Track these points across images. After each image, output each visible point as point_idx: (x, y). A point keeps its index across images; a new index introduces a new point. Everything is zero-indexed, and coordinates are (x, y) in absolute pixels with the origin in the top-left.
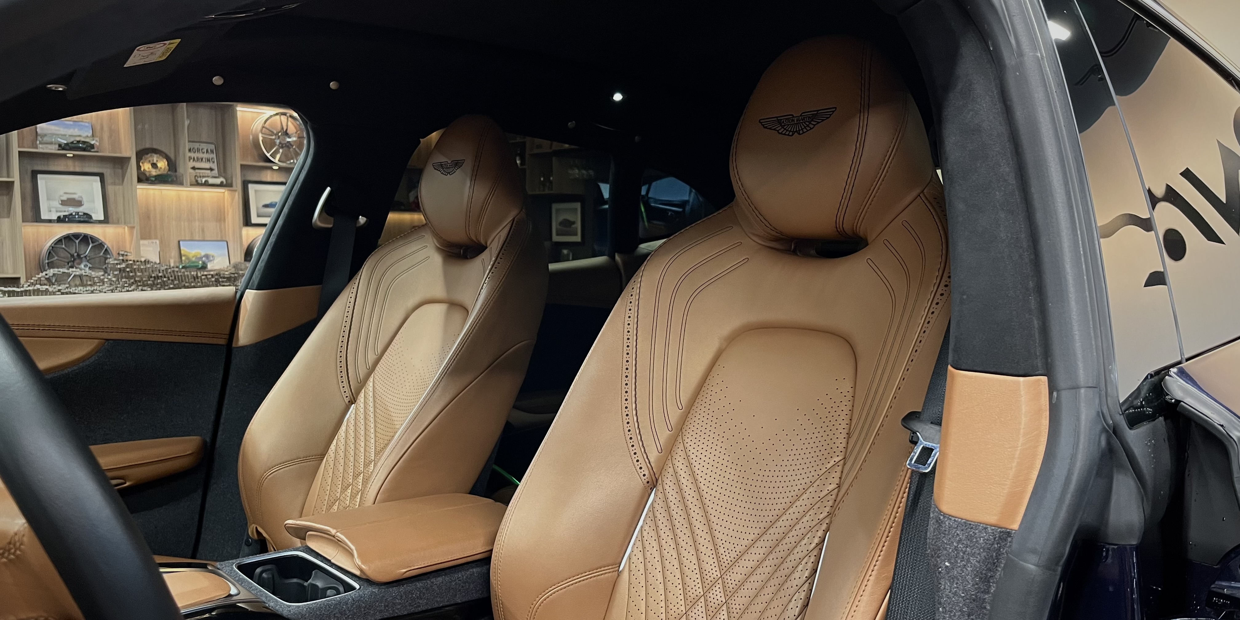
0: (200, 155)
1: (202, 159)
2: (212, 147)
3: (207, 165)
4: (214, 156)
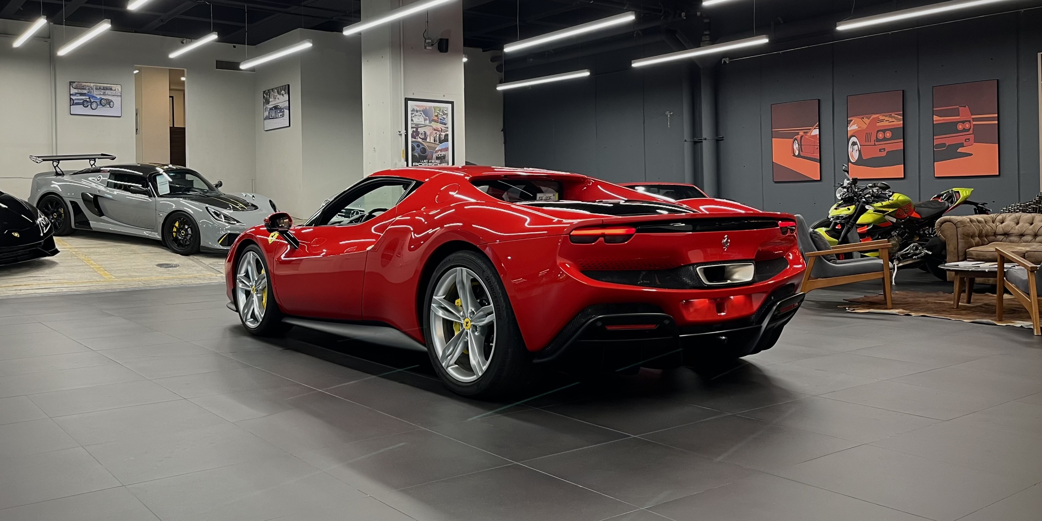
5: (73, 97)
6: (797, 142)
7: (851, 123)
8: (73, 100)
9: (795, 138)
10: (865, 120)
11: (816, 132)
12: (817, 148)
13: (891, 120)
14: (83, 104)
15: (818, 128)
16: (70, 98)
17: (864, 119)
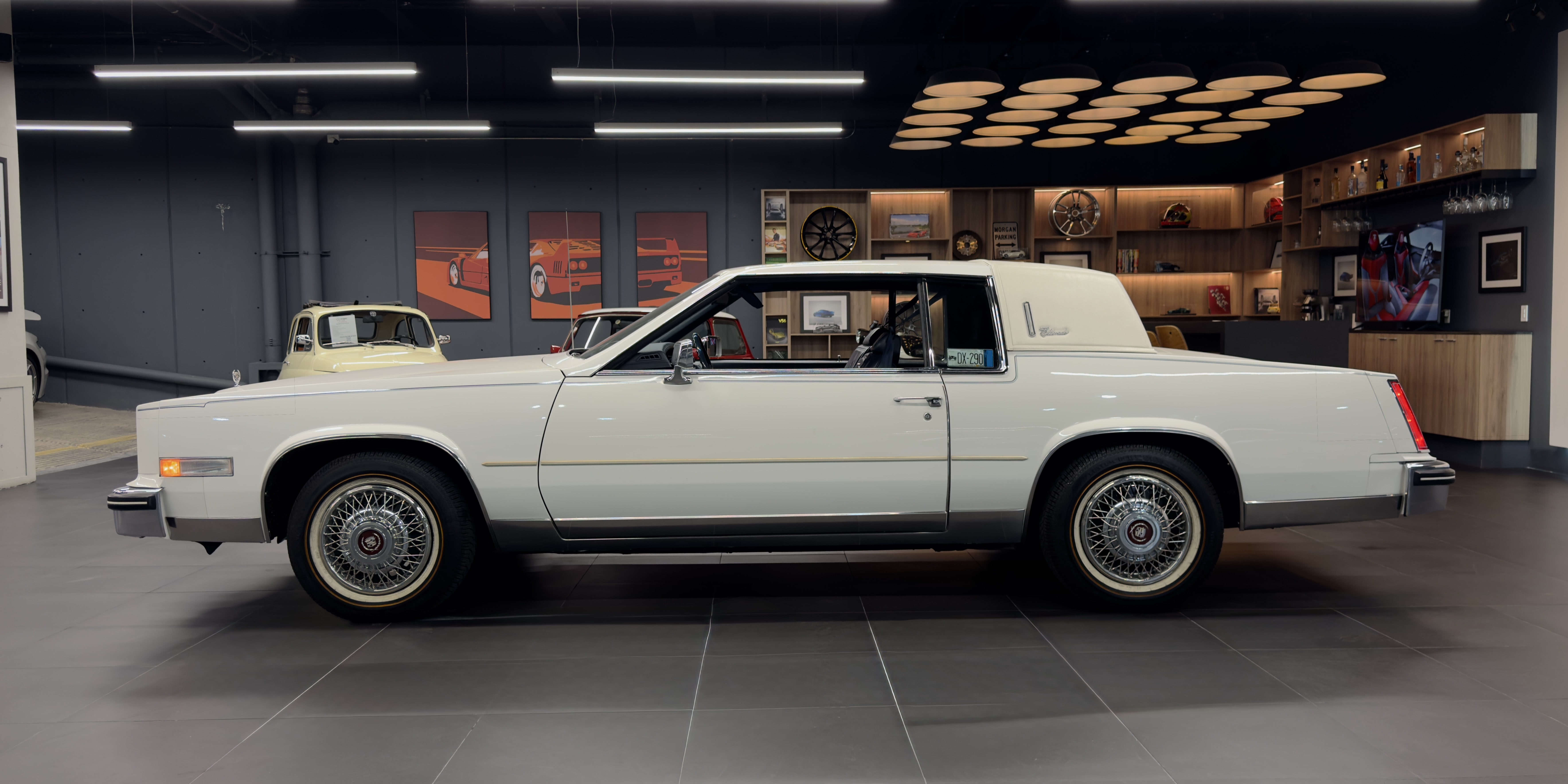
0: (1004, 233)
1: (1006, 237)
2: (1015, 225)
3: (1009, 241)
4: (1016, 233)
6: (455, 267)
7: (535, 247)
9: (453, 261)
10: (554, 245)
11: (483, 255)
12: (486, 277)
13: (586, 247)
15: (487, 249)
17: (551, 242)
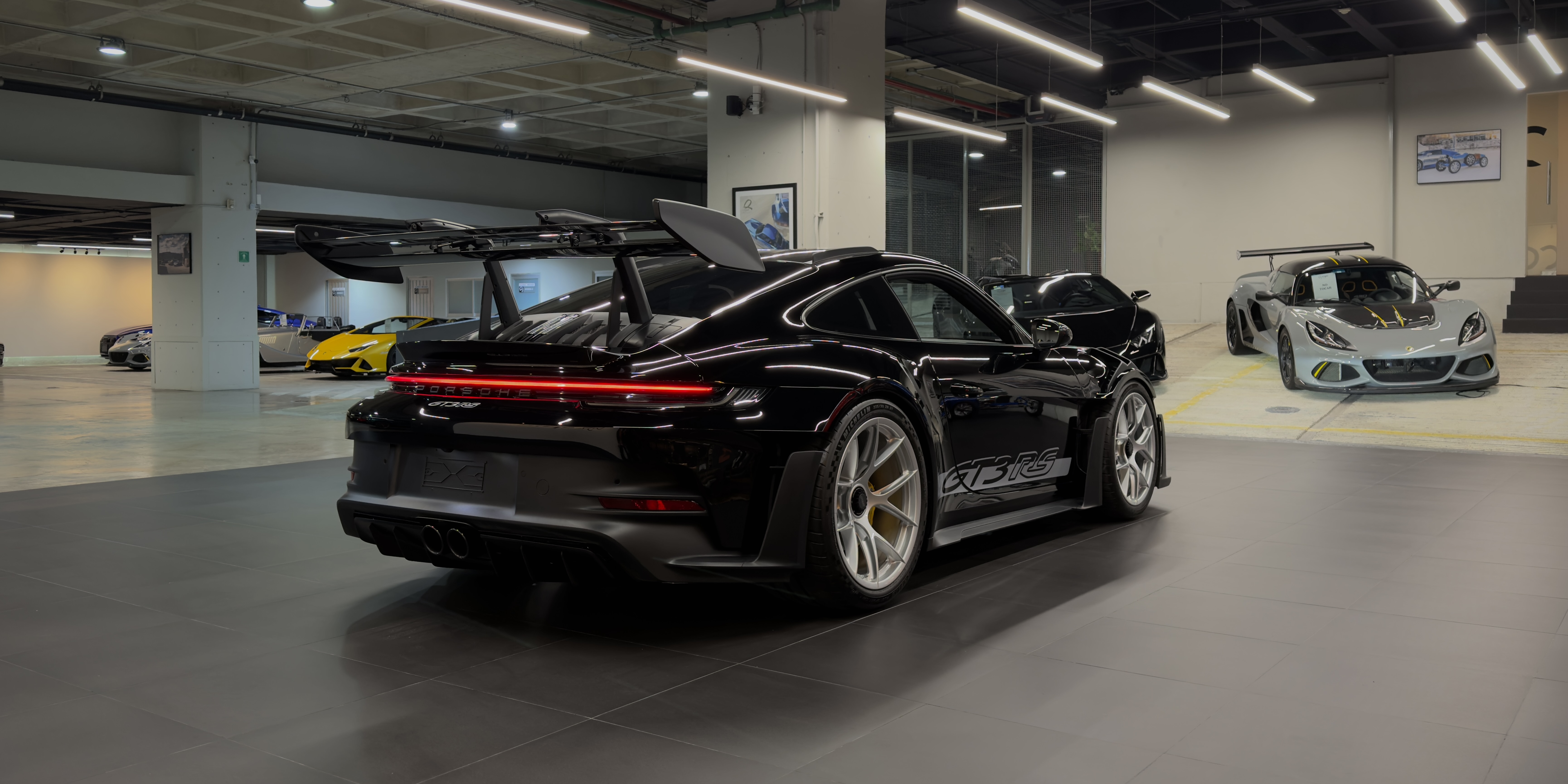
5: (1422, 159)
8: (1421, 162)
14: (1437, 167)
16: (1418, 160)
